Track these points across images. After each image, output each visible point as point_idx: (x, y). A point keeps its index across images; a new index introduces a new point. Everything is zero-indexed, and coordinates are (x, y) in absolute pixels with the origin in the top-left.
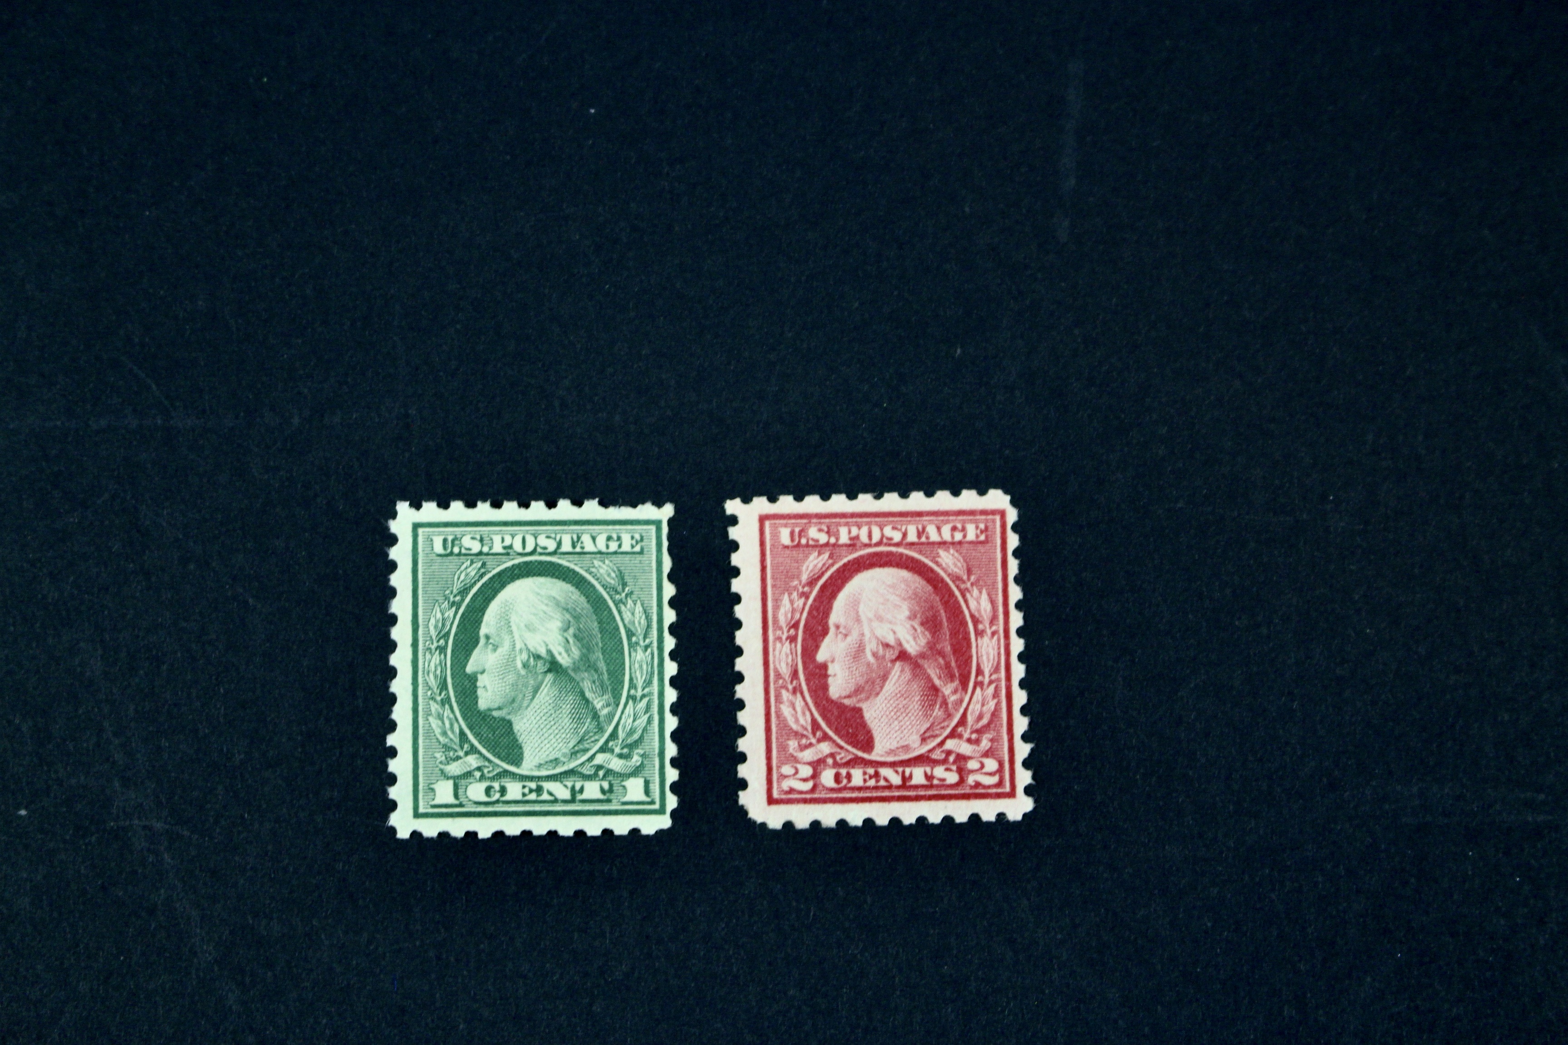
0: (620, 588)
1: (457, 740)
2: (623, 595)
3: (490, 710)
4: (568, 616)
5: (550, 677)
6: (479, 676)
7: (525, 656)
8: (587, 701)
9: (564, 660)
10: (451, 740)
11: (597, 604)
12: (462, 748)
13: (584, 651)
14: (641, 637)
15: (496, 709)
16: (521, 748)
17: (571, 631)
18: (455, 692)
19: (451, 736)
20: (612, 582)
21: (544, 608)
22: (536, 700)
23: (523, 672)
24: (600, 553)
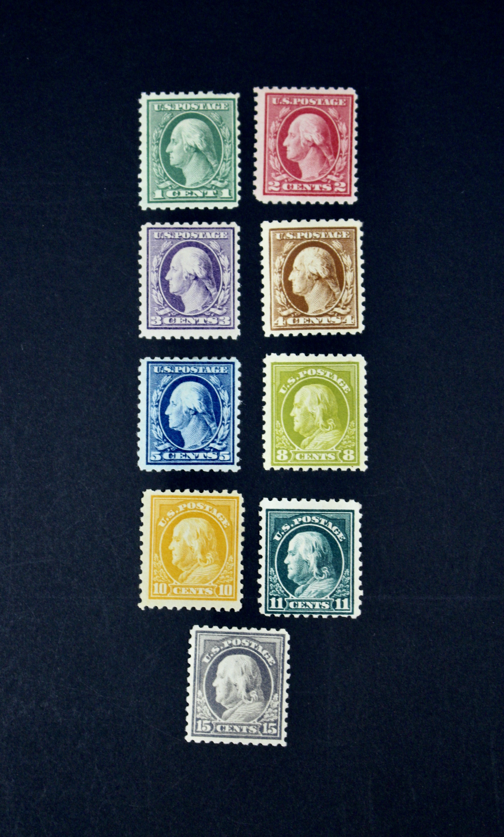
0: (220, 123)
1: (163, 176)
2: (222, 125)
3: (174, 165)
4: (202, 132)
5: (195, 154)
6: (171, 154)
7: (187, 146)
8: (208, 162)
9: (200, 148)
10: (161, 176)
11: (213, 128)
12: (164, 178)
13: (208, 145)
14: (228, 140)
15: (176, 165)
16: (185, 178)
17: (203, 138)
18: (162, 159)
19: (161, 174)
20: (217, 120)
21: (194, 130)
22: (191, 162)
23: (186, 152)
24: (213, 110)
